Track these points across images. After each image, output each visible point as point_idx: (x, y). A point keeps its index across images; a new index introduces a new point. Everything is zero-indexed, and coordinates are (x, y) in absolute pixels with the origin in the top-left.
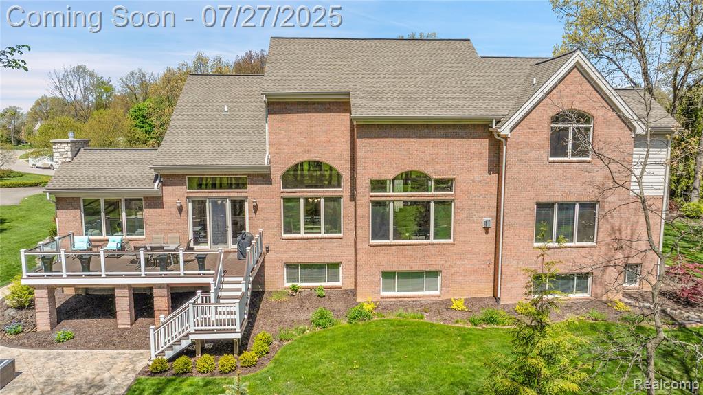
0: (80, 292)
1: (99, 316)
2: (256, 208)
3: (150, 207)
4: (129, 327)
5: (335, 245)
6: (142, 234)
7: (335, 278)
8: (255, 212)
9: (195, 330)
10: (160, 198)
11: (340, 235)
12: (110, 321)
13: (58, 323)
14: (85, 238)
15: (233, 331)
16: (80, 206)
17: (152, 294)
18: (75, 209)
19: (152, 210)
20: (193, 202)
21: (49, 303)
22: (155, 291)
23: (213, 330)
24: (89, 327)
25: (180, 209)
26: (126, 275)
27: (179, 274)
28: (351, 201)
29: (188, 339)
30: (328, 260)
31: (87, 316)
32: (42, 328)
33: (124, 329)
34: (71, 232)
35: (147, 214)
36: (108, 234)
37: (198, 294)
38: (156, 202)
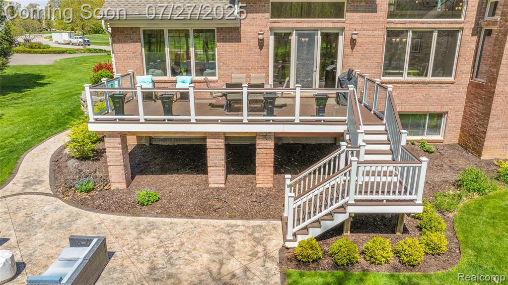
0: (143, 142)
1: (177, 171)
2: (353, 42)
3: (224, 40)
4: (223, 186)
5: (443, 90)
6: (214, 74)
7: (435, 130)
8: (352, 48)
9: (355, 200)
10: (237, 29)
11: (451, 79)
12: (198, 178)
13: (133, 178)
14: (149, 78)
15: (411, 202)
16: (140, 39)
17: (254, 145)
18: (134, 42)
19: (227, 45)
20: (275, 34)
21: (123, 154)
22: (258, 141)
23: (382, 200)
24: (172, 185)
25: (261, 44)
26: (222, 121)
27: (293, 121)
28: (473, 35)
29: (345, 213)
30: (432, 109)
31: (163, 171)
32: (117, 185)
33: (218, 189)
34: (130, 71)
35: (222, 50)
36: (174, 73)
37: (343, 148)
38: (232, 33)
